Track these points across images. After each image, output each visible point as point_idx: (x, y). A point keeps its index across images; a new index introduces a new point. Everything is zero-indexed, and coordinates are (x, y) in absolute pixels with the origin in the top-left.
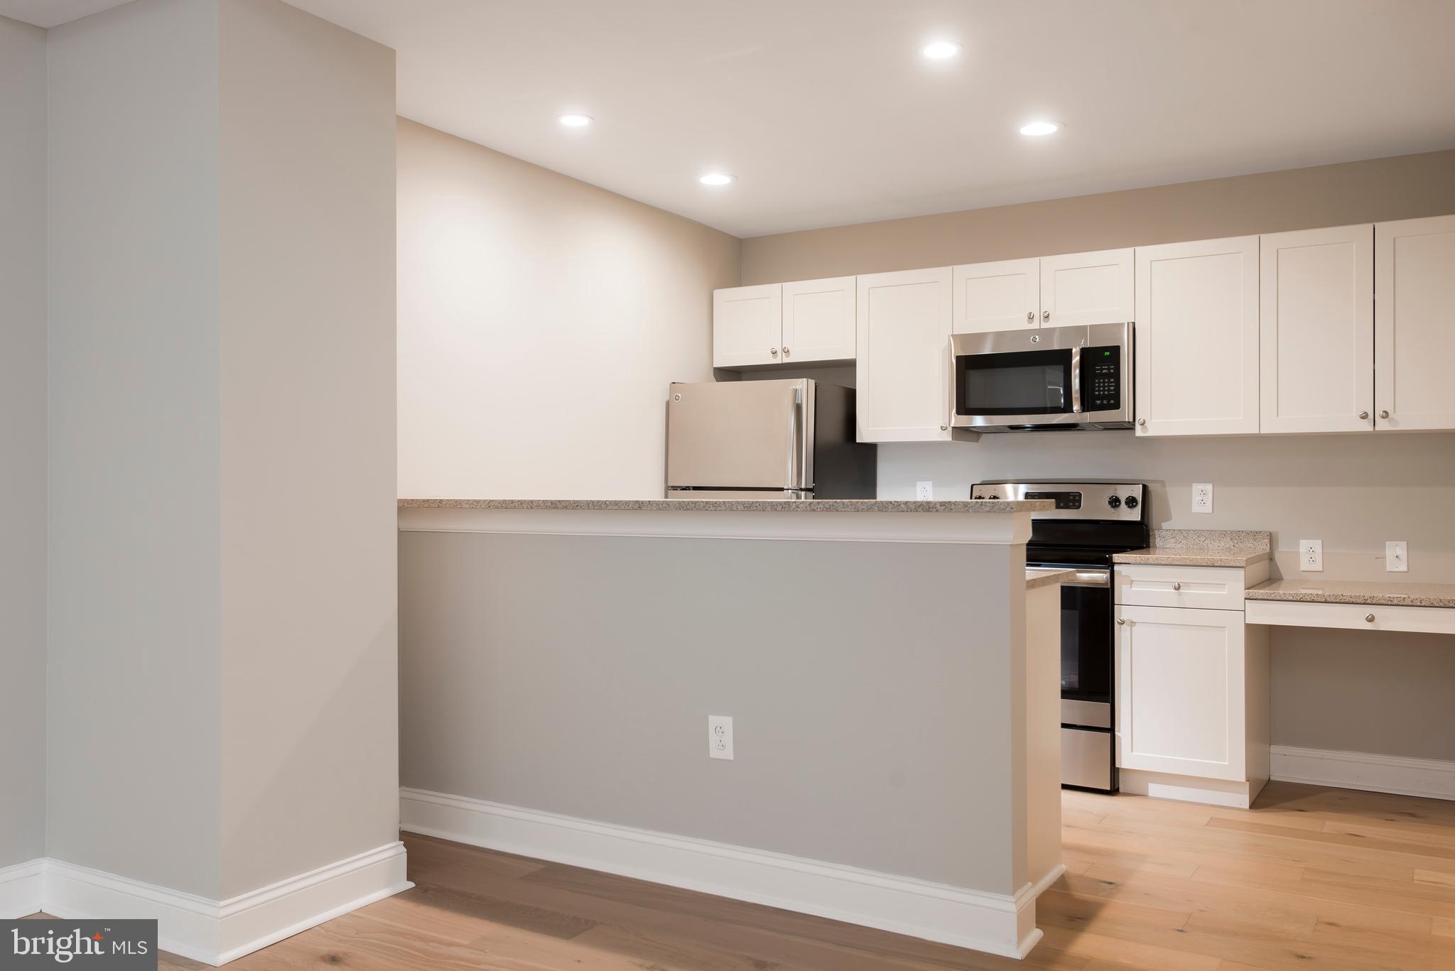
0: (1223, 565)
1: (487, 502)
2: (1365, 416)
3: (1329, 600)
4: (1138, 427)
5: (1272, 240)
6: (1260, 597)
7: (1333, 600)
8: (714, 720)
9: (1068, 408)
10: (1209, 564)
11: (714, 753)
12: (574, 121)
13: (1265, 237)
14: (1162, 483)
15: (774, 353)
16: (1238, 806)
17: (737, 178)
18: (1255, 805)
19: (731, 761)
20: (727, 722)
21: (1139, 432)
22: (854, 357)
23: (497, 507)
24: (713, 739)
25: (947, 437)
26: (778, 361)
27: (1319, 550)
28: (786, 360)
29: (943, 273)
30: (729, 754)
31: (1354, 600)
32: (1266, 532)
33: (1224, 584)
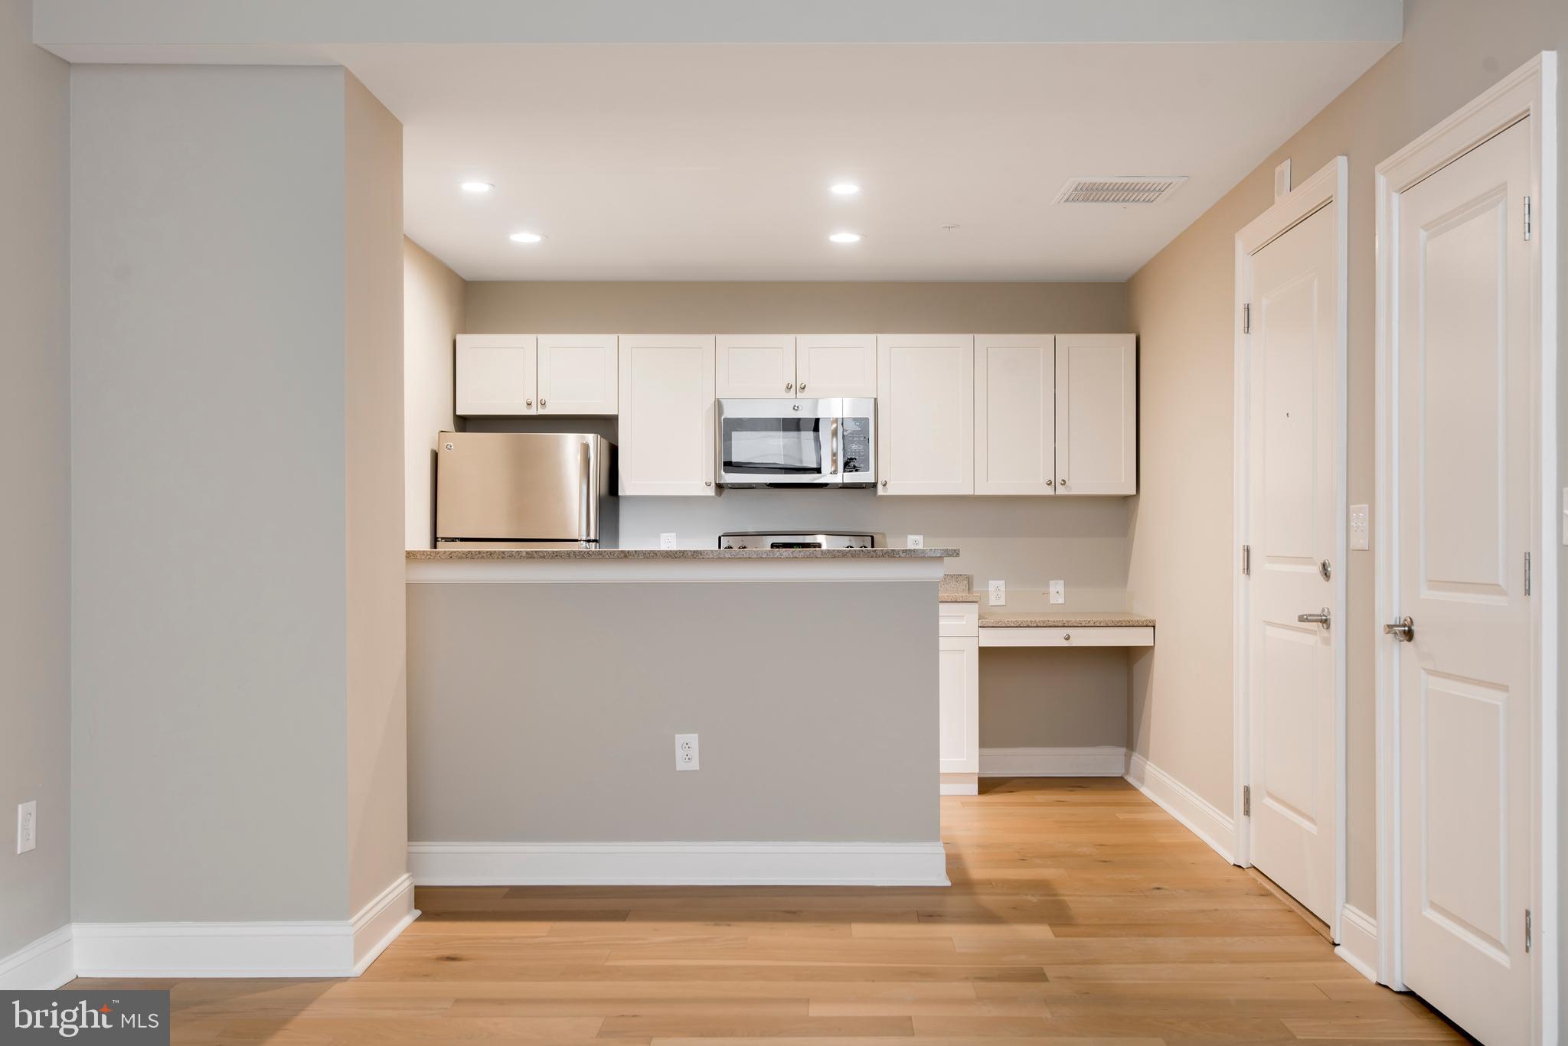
0: (964, 600)
1: (447, 554)
2: (1049, 484)
3: (1039, 625)
4: (880, 487)
5: (984, 340)
6: (991, 625)
7: (1042, 625)
8: (680, 739)
9: (818, 470)
10: (953, 600)
11: (681, 765)
12: (476, 187)
13: (979, 337)
14: (883, 535)
15: (529, 404)
16: (970, 794)
17: (548, 237)
18: (981, 792)
19: (697, 770)
20: (693, 739)
21: (880, 491)
22: (616, 413)
23: (461, 558)
24: (679, 753)
25: (711, 492)
26: (532, 412)
27: (1003, 588)
28: (541, 412)
29: (705, 340)
30: (695, 765)
31: (1056, 624)
32: (965, 575)
33: (963, 616)
